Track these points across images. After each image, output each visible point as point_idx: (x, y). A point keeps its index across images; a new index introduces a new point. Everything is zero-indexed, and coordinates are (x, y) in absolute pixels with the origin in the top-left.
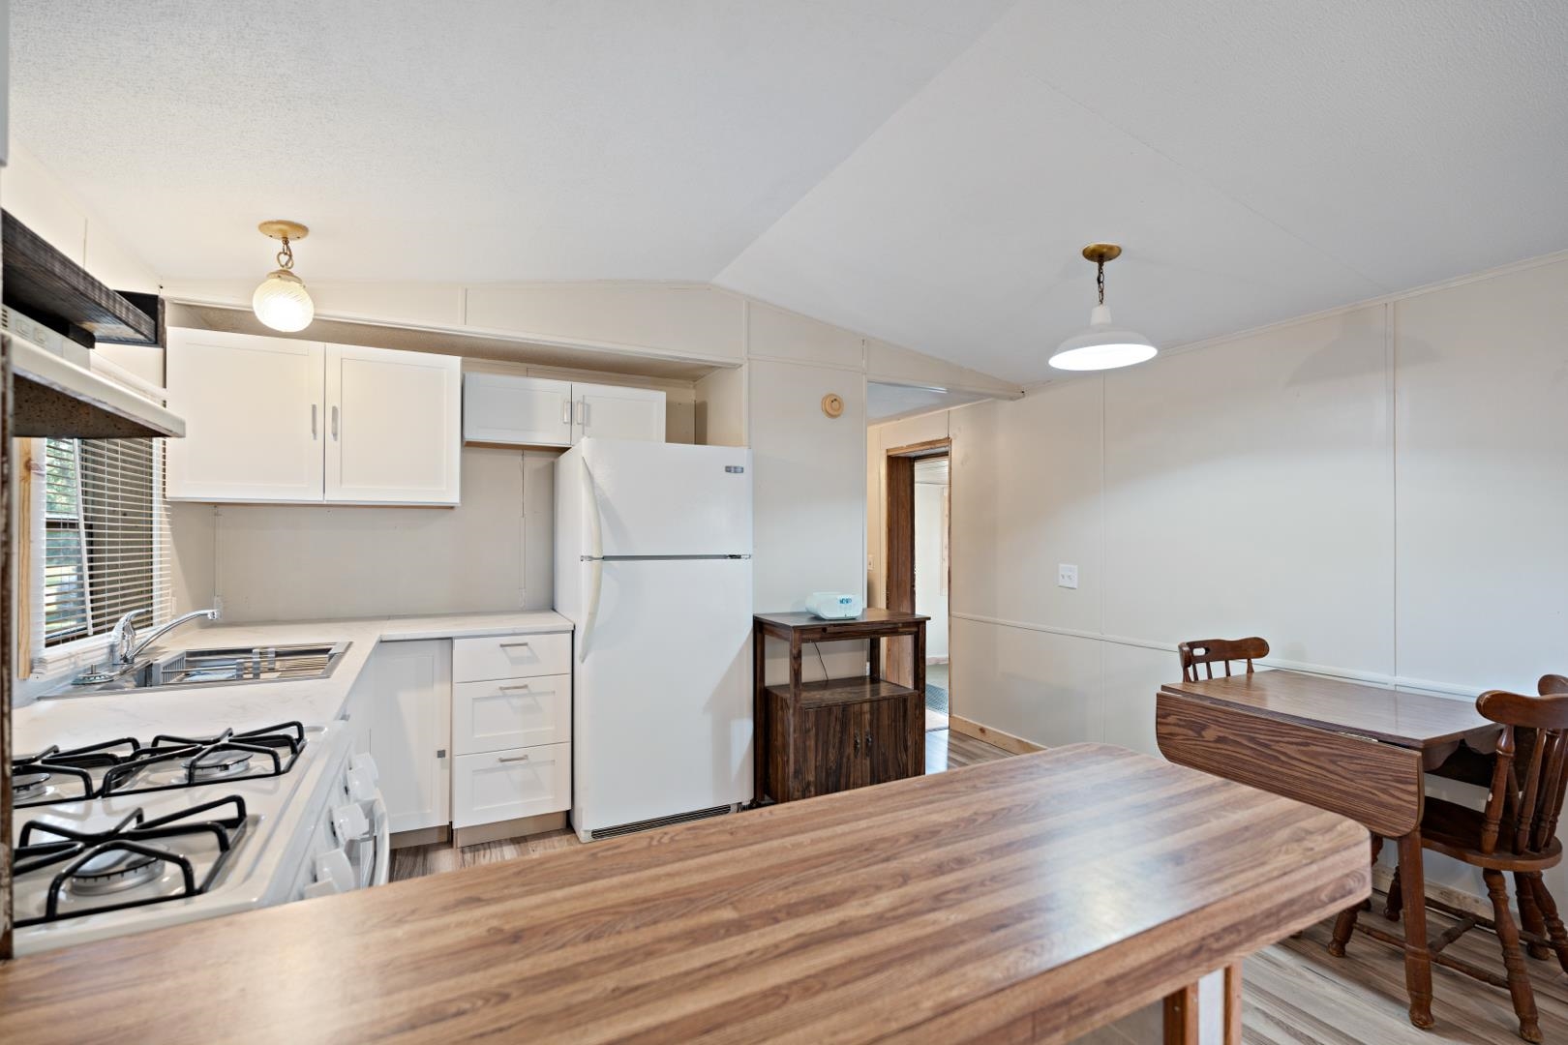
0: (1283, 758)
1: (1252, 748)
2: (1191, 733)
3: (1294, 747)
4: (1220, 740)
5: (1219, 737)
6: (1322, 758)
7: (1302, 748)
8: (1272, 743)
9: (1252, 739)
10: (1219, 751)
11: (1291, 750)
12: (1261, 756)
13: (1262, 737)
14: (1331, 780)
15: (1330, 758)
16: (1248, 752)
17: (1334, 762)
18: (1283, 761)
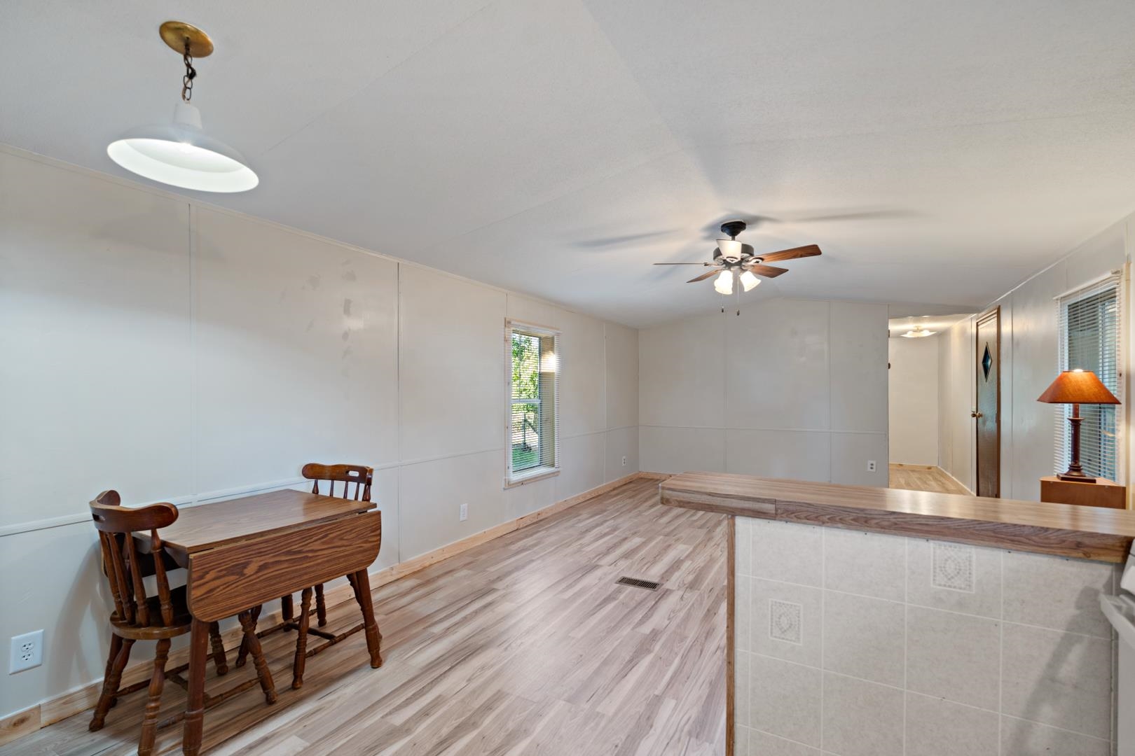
0: (310, 555)
1: (287, 560)
2: (232, 578)
3: (319, 542)
4: (261, 568)
5: (260, 566)
6: (335, 540)
7: (323, 540)
8: (303, 548)
9: (289, 553)
10: (261, 578)
11: (316, 546)
12: (295, 562)
13: (296, 547)
14: (340, 552)
15: (339, 537)
16: (285, 565)
17: (342, 539)
18: (311, 557)
